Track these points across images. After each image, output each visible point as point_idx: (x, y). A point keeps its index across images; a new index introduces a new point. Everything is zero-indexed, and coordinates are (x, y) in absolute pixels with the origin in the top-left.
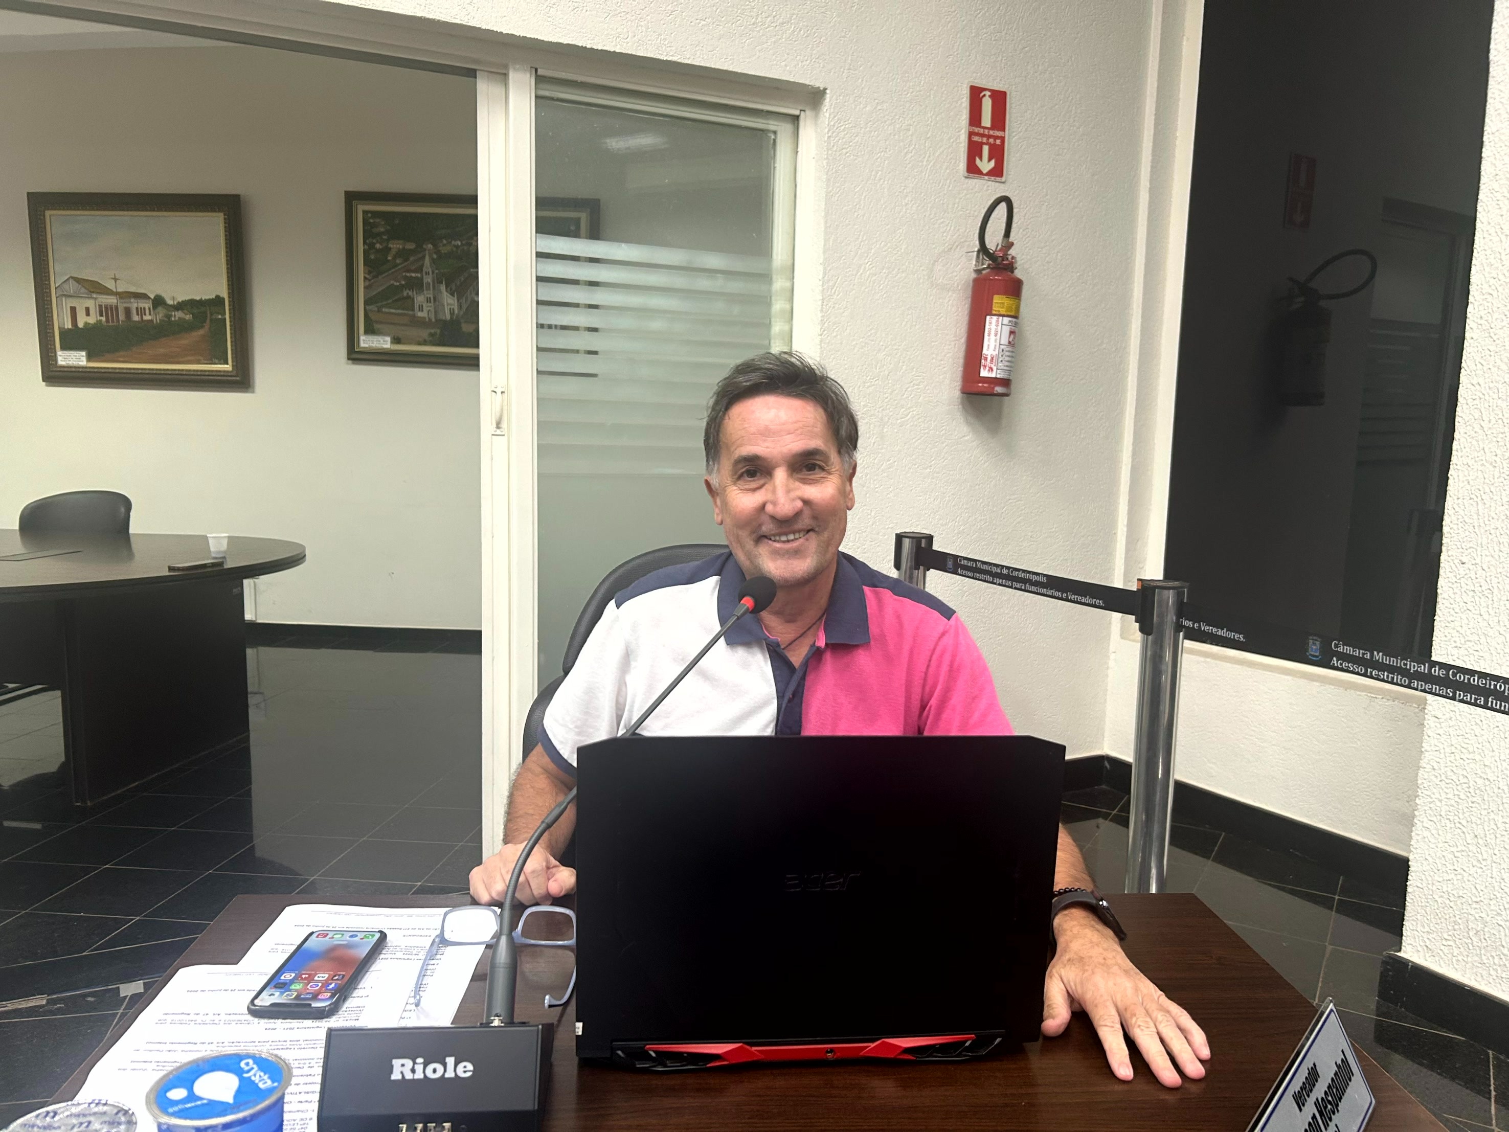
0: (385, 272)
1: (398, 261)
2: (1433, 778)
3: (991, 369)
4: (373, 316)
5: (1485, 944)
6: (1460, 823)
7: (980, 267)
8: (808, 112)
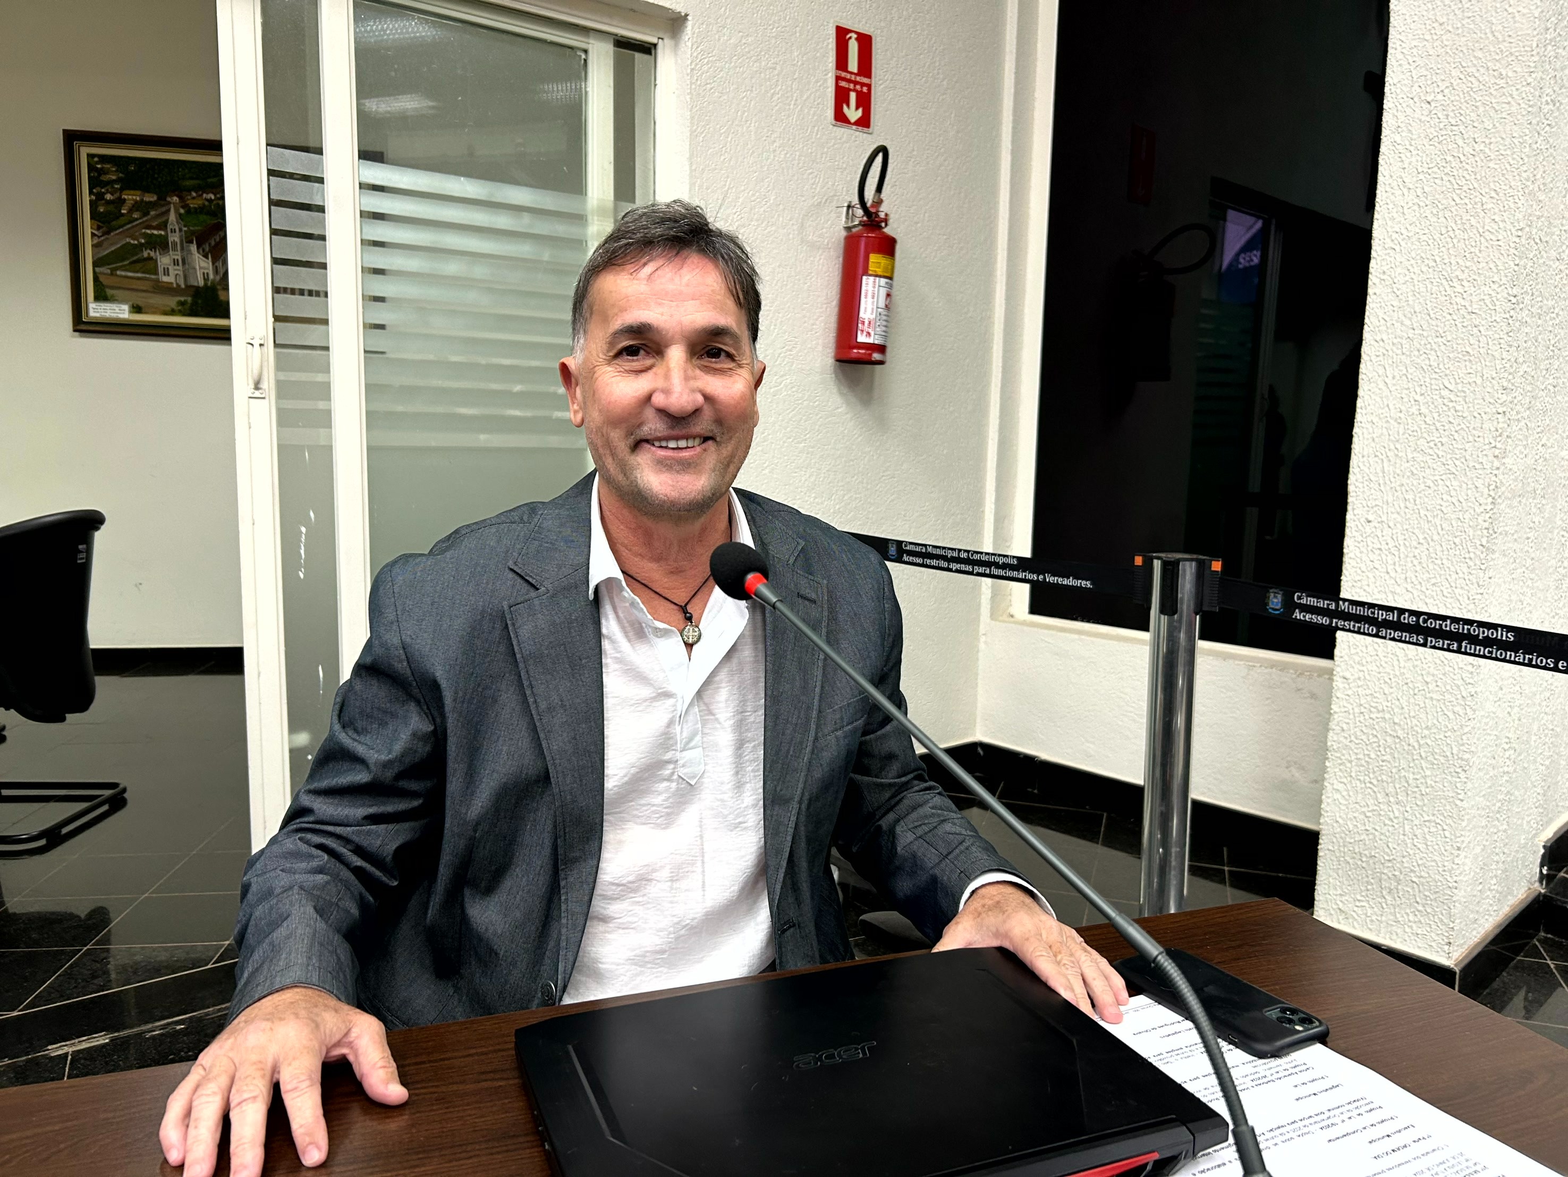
0: (116, 229)
1: (135, 215)
2: (1342, 739)
3: (869, 334)
4: (102, 279)
5: (1399, 902)
6: (1371, 783)
7: (850, 224)
8: (666, 40)
